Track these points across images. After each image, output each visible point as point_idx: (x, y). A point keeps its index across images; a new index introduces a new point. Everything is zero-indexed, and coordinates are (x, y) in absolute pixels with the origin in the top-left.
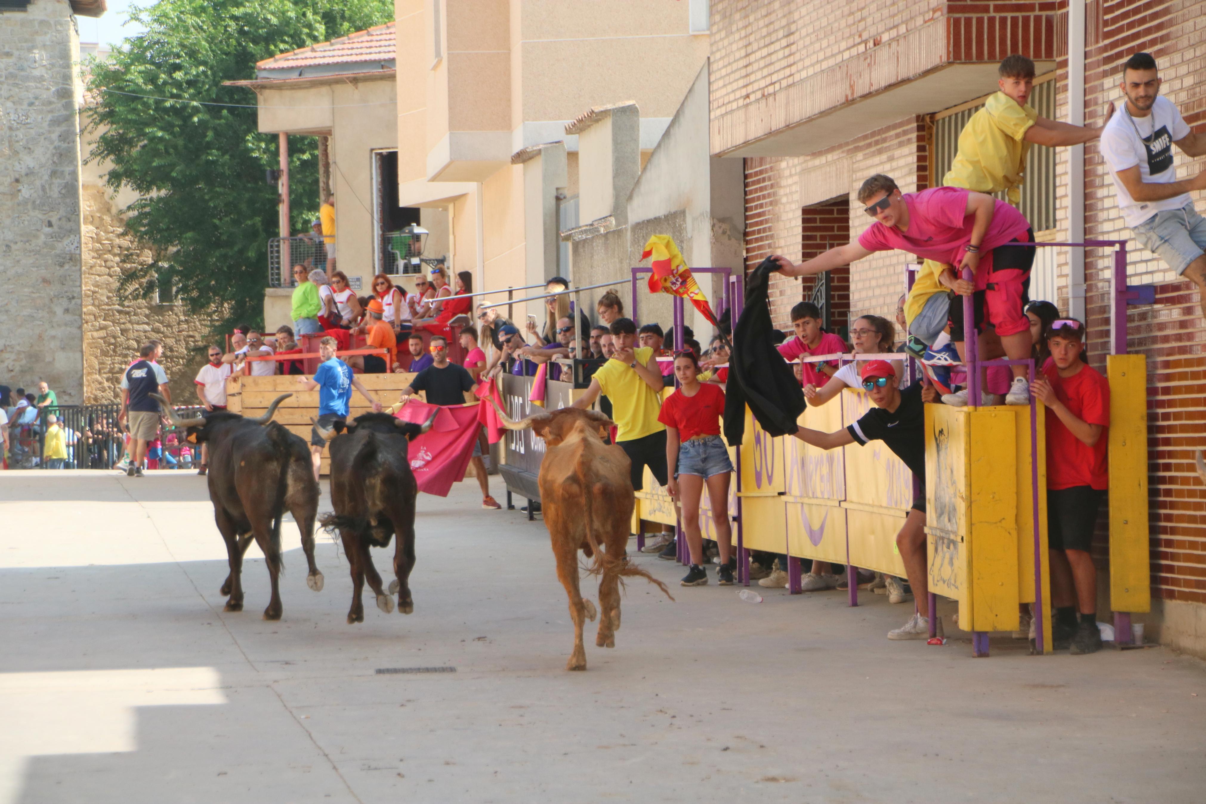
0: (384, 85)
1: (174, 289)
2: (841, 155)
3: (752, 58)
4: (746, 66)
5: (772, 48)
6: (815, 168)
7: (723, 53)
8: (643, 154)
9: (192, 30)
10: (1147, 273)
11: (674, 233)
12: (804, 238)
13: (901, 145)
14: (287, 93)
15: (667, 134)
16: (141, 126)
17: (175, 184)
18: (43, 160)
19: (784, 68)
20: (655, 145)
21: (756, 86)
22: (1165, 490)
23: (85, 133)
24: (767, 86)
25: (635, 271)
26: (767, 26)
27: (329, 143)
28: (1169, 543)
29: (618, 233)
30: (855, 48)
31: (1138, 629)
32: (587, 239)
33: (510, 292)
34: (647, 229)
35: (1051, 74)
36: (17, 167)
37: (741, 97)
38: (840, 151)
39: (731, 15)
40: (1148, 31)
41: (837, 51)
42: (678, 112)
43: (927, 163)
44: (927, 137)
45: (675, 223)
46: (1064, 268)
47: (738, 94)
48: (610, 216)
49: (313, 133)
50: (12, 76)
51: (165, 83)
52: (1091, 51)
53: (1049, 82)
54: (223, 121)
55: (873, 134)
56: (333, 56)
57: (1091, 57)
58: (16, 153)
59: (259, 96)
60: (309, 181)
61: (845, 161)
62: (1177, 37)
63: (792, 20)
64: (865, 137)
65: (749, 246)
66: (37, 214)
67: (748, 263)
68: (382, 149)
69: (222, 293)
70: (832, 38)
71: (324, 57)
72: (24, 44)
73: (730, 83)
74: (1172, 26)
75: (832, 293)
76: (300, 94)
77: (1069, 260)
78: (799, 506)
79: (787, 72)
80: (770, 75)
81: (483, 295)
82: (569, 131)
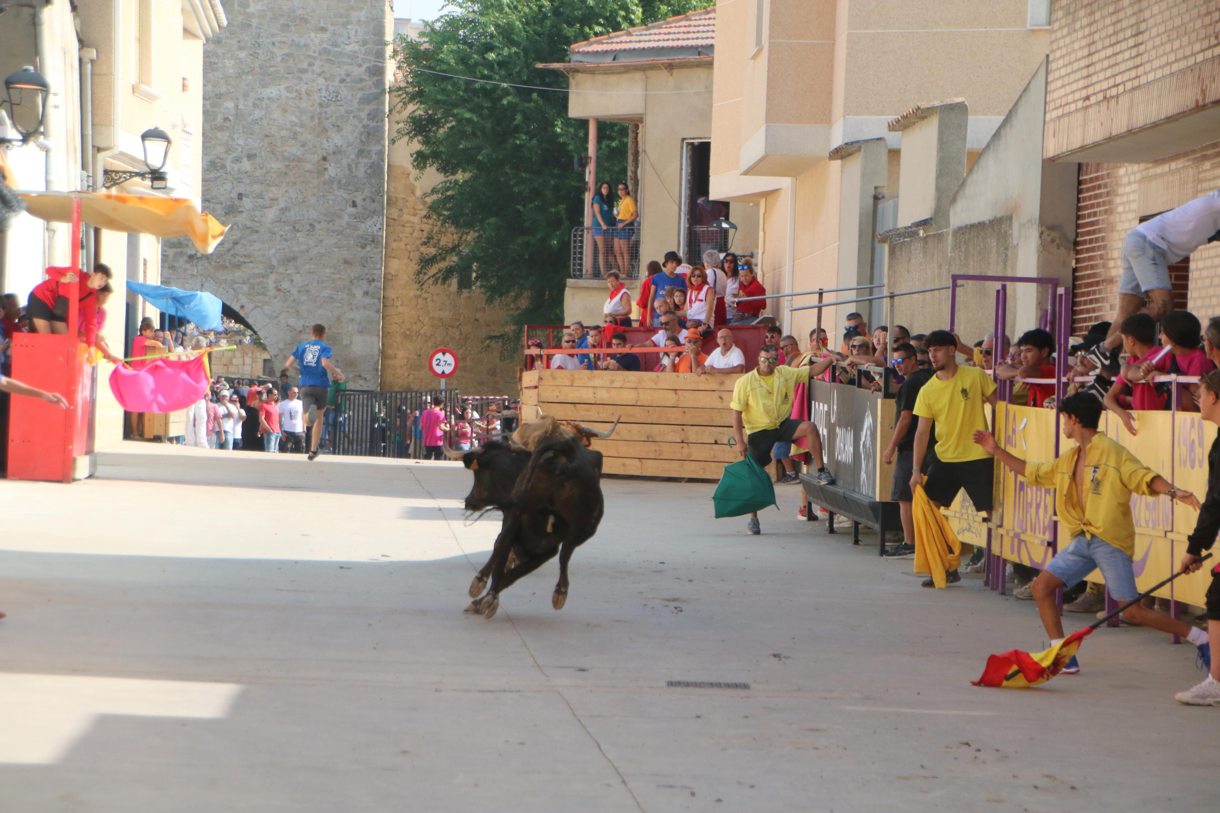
0: (701, 72)
1: (474, 275)
2: (1186, 164)
3: (1095, 58)
4: (1088, 66)
5: (1118, 48)
6: (1156, 177)
7: (1064, 51)
8: (970, 154)
9: (507, 9)
11: (999, 239)
14: (600, 78)
15: (997, 135)
16: (450, 108)
17: (480, 166)
18: (351, 139)
19: (1130, 69)
20: (984, 145)
21: (1097, 88)
23: (394, 112)
24: (1109, 88)
25: (955, 278)
26: (1114, 24)
27: (640, 130)
29: (939, 237)
30: (1211, 51)
32: (904, 242)
33: (821, 294)
34: (970, 234)
36: (325, 145)
37: (1080, 99)
38: (1186, 159)
39: (1075, 11)
41: (1190, 53)
42: (1011, 112)
45: (1000, 229)
47: (1077, 96)
48: (931, 218)
49: (624, 119)
50: (326, 51)
51: (476, 64)
54: (532, 104)
56: (649, 41)
58: (325, 130)
59: (571, 80)
60: (616, 169)
61: (1190, 169)
63: (1142, 19)
64: (1215, 145)
65: (1079, 257)
66: (341, 194)
67: (1077, 274)
68: (694, 139)
69: (522, 282)
70: (1185, 40)
71: (640, 41)
72: (339, 20)
73: (1070, 84)
76: (613, 78)
79: (1133, 73)
80: (1114, 76)
81: (792, 295)
82: (892, 127)
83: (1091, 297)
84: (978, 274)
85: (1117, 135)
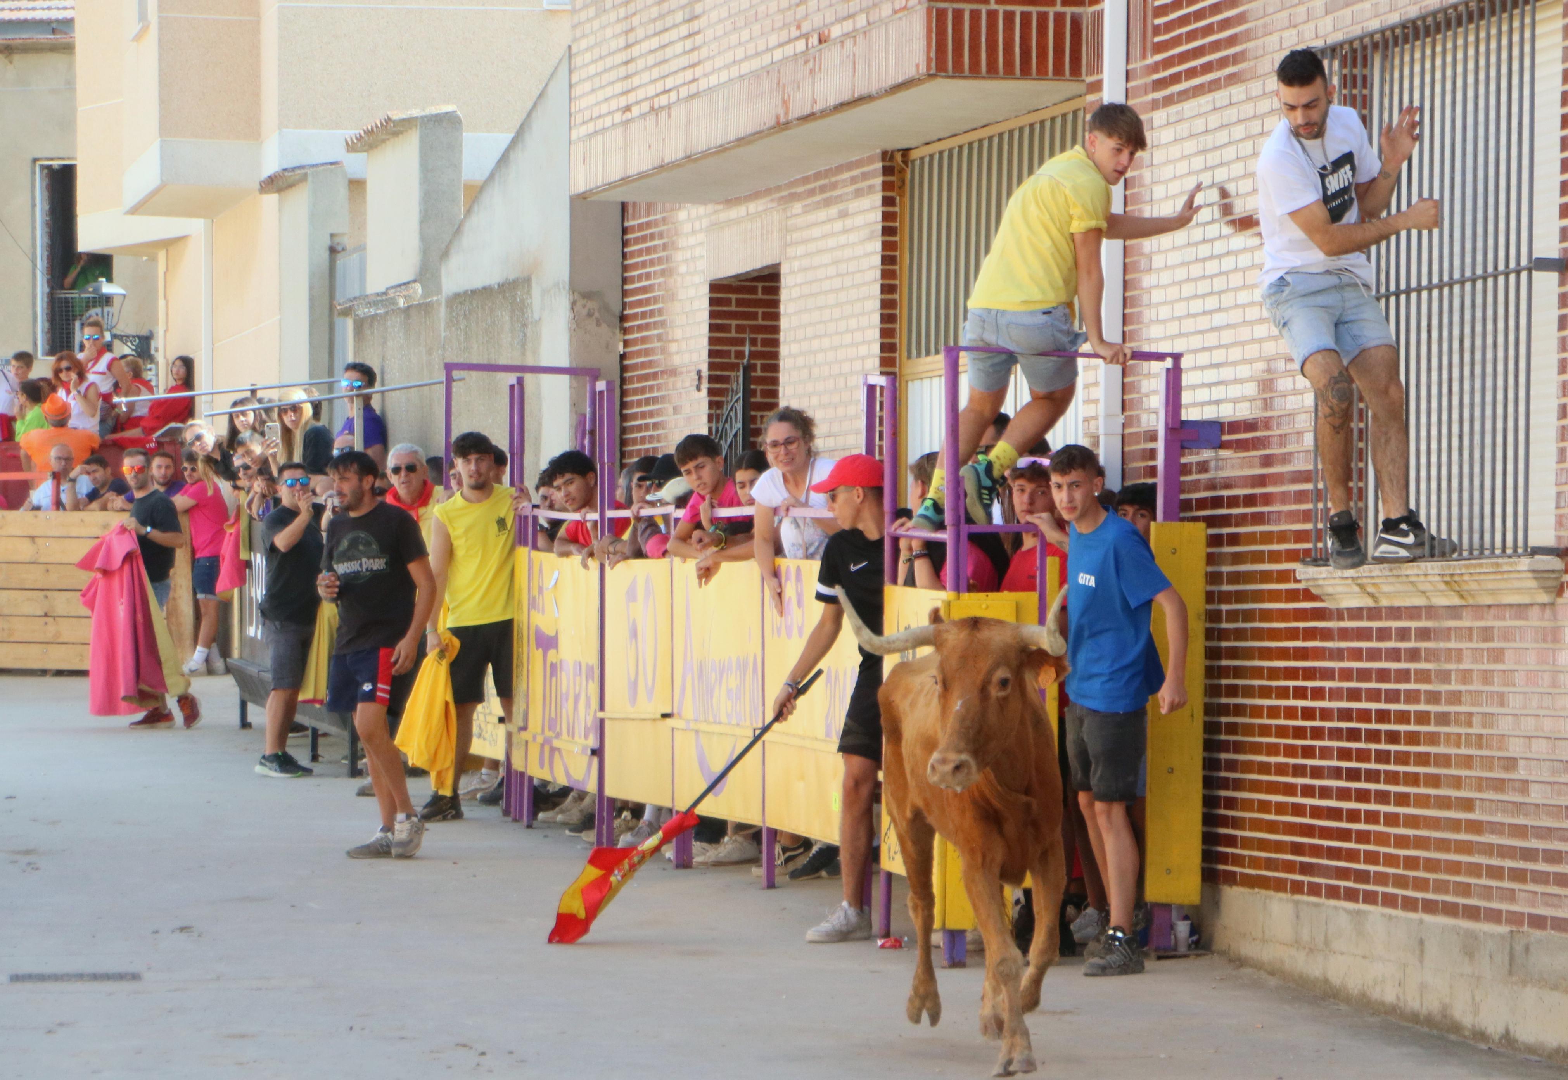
0: (57, 60)
2: (769, 206)
3: (636, 51)
4: (626, 63)
5: (666, 38)
6: (730, 223)
7: (592, 40)
8: (468, 187)
10: (1210, 403)
11: (513, 311)
12: (712, 328)
13: (859, 194)
15: (504, 160)
19: (685, 68)
20: (486, 174)
22: (1228, 725)
24: (657, 95)
25: (449, 368)
28: (1231, 803)
29: (426, 308)
30: (792, 45)
31: (1182, 928)
32: (376, 315)
33: (253, 392)
34: (471, 303)
35: (1079, 99)
37: (618, 110)
38: (768, 198)
40: (1216, 46)
41: (764, 48)
42: (522, 126)
43: (897, 224)
44: (897, 184)
45: (514, 296)
46: (1092, 389)
47: (614, 104)
48: (415, 281)
52: (1135, 69)
53: (1075, 112)
55: (818, 176)
57: (1135, 79)
61: (775, 213)
62: (1257, 58)
64: (806, 180)
65: (627, 337)
67: (626, 362)
68: (51, 159)
70: (756, 28)
73: (601, 87)
74: (1249, 40)
75: (753, 413)
77: (1101, 379)
78: (693, 734)
79: (689, 75)
80: (663, 77)
81: (212, 394)
82: (351, 147)
83: (647, 396)
84: (485, 362)
85: (672, 162)
